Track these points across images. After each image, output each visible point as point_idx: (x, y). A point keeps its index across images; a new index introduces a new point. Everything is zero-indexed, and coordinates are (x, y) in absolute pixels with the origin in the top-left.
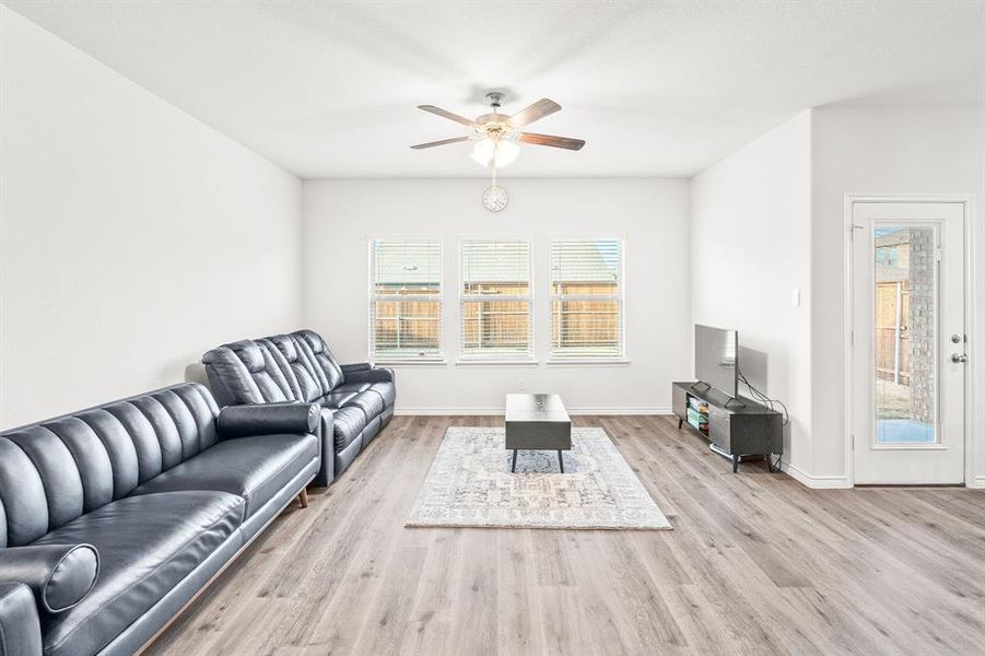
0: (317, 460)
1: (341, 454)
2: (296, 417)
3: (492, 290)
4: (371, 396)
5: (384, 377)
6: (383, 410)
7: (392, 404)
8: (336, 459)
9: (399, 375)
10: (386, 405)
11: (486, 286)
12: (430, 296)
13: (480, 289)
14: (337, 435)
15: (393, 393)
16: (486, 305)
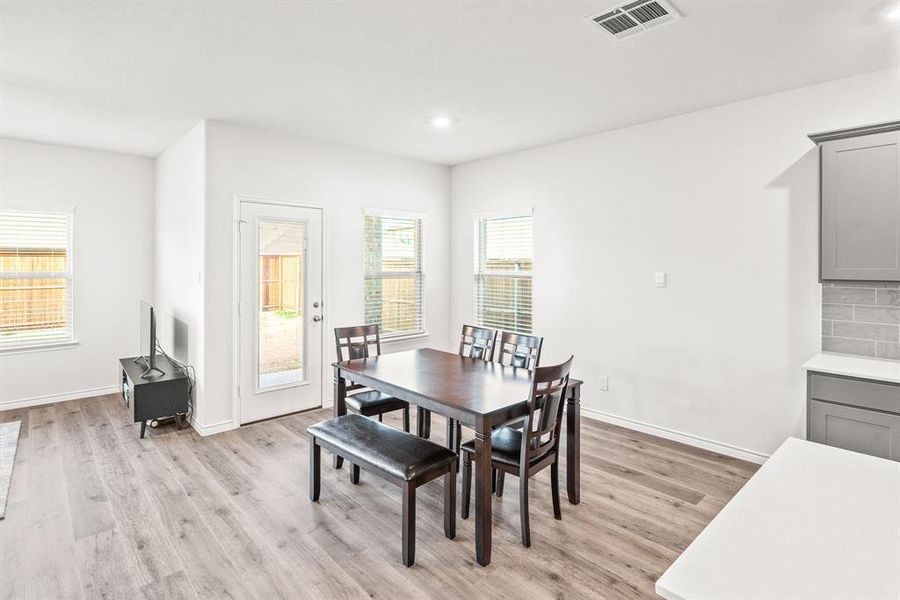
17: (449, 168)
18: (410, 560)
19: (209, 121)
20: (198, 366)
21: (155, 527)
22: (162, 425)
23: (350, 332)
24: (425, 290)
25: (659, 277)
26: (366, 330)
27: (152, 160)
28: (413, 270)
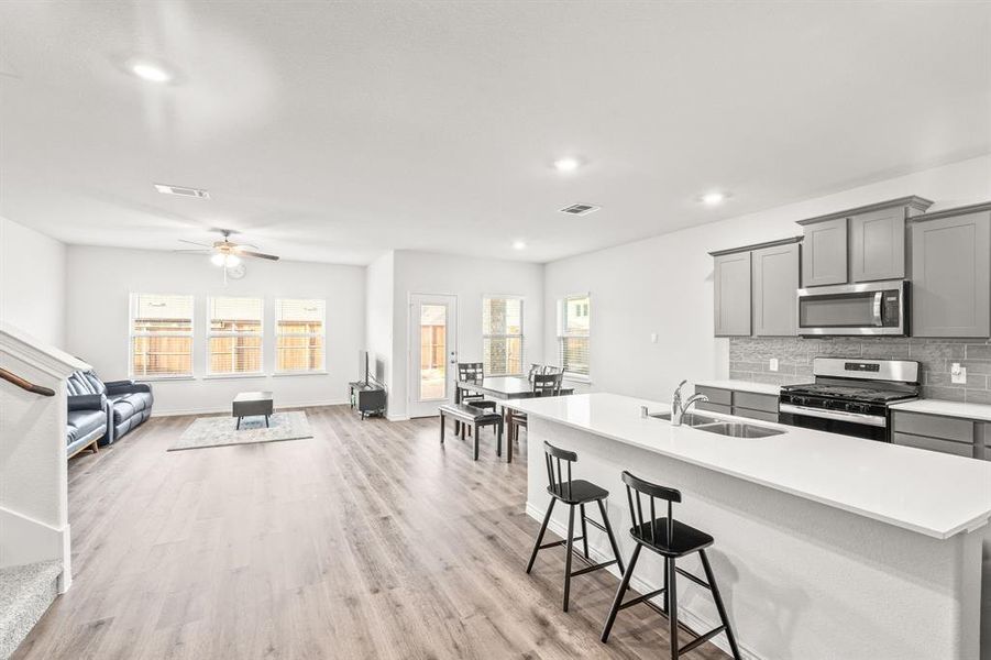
0: (105, 426)
1: (118, 427)
2: (94, 401)
3: (246, 328)
4: (137, 399)
5: (145, 389)
6: (144, 409)
7: (150, 407)
8: (115, 430)
9: (155, 387)
10: (146, 407)
11: (240, 324)
12: (184, 333)
13: (234, 327)
14: (116, 415)
15: (152, 399)
16: (240, 341)
17: (543, 265)
18: (476, 459)
19: (396, 251)
20: (389, 385)
21: (372, 443)
22: (371, 416)
23: (465, 366)
24: (525, 347)
25: (653, 336)
26: (474, 366)
27: (364, 268)
28: (518, 333)
